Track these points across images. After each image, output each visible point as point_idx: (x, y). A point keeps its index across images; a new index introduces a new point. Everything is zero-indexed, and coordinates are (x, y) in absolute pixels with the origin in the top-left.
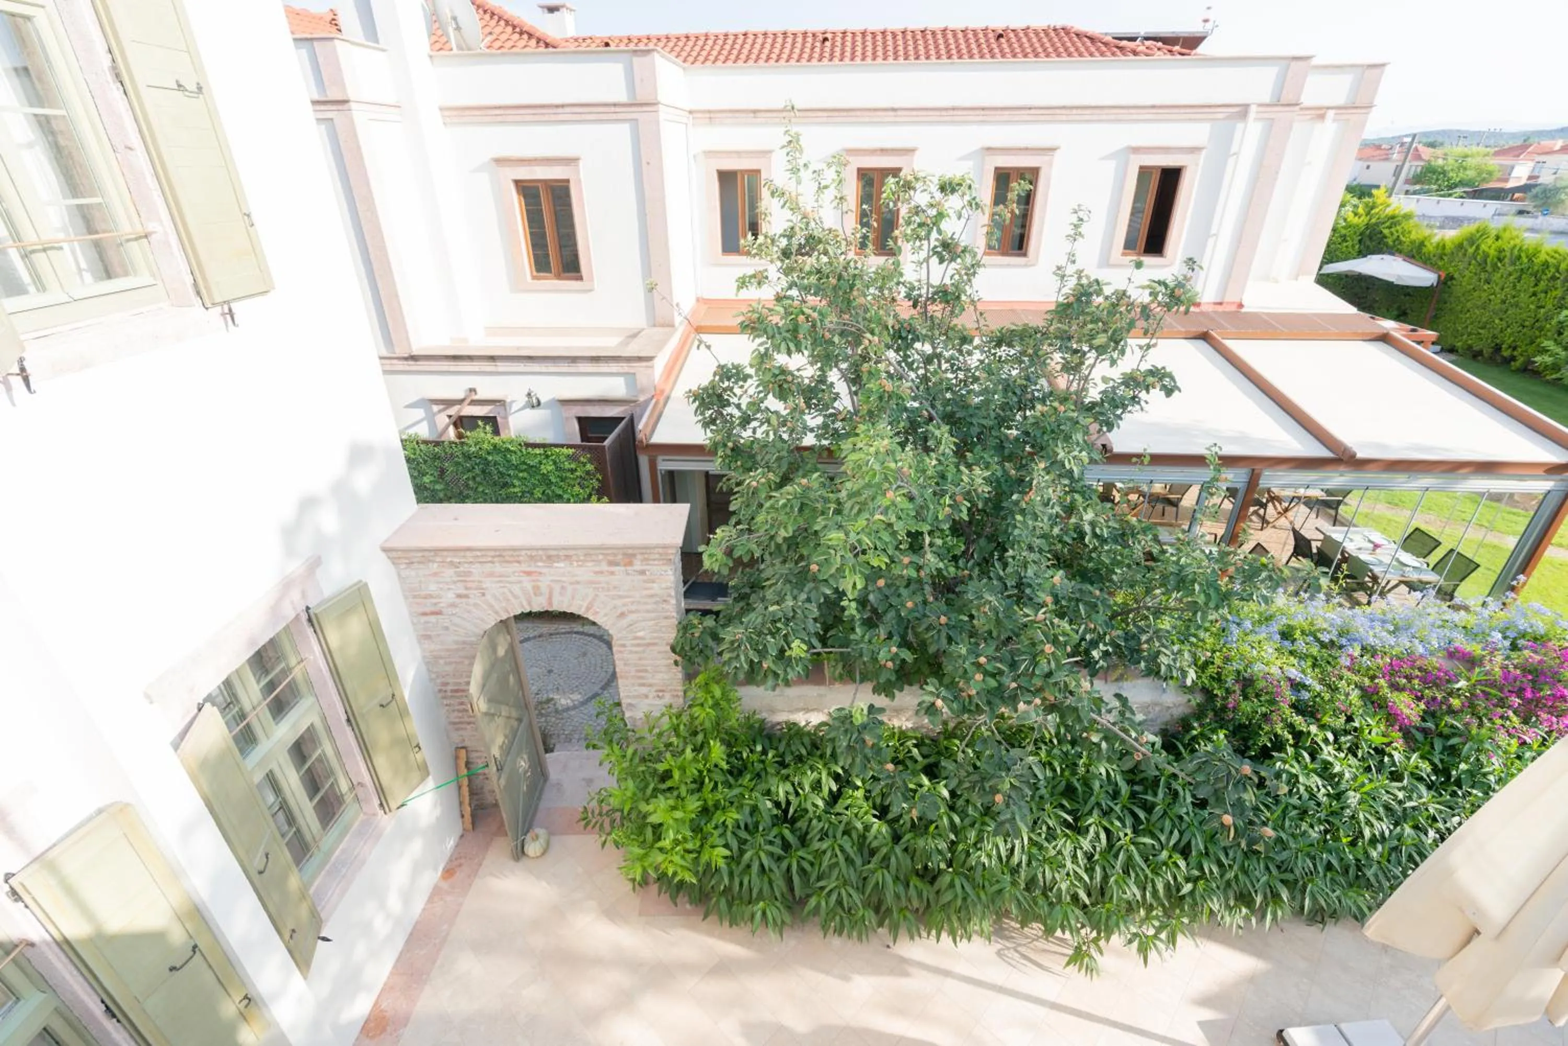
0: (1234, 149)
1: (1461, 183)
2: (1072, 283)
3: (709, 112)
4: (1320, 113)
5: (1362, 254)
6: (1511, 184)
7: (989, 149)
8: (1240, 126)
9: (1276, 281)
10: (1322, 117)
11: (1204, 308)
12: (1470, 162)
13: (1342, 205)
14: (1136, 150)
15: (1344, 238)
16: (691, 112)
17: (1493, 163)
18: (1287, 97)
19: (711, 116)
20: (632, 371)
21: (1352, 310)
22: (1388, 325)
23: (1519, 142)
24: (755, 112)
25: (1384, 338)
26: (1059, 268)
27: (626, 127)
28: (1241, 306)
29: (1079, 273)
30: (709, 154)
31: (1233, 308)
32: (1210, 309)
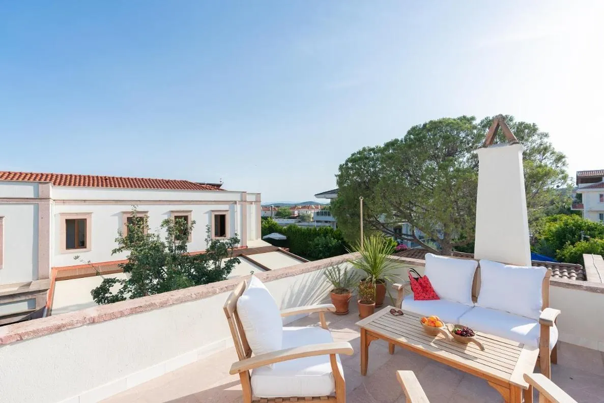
0: (236, 210)
1: (287, 216)
2: (210, 242)
3: (64, 200)
4: (251, 203)
5: (270, 233)
6: (295, 216)
7: (172, 211)
8: (235, 206)
9: (253, 240)
10: (252, 204)
11: (239, 248)
12: (286, 211)
13: (262, 222)
14: (213, 211)
15: (265, 230)
16: (54, 200)
17: (291, 211)
18: (244, 200)
19: (64, 202)
20: (34, 297)
21: (271, 245)
22: (280, 248)
23: (294, 206)
24: (85, 201)
25: (279, 250)
26: (206, 239)
27: (32, 206)
28: (247, 247)
29: (212, 240)
30: (62, 214)
31: (245, 248)
32: (240, 248)
